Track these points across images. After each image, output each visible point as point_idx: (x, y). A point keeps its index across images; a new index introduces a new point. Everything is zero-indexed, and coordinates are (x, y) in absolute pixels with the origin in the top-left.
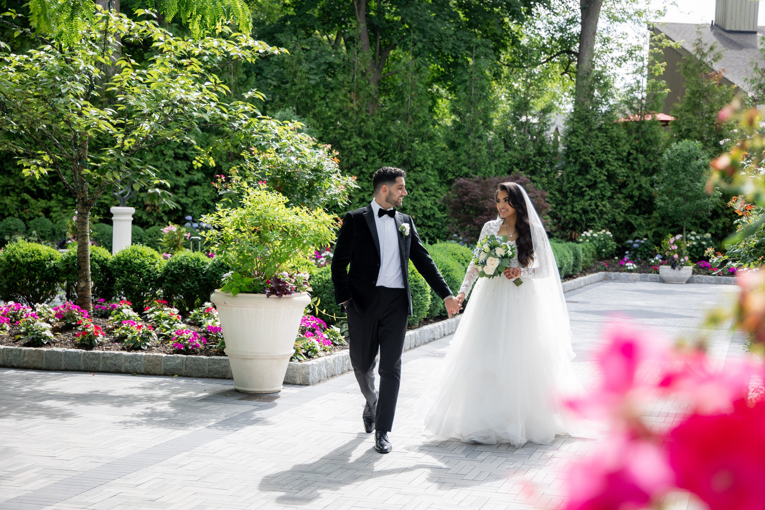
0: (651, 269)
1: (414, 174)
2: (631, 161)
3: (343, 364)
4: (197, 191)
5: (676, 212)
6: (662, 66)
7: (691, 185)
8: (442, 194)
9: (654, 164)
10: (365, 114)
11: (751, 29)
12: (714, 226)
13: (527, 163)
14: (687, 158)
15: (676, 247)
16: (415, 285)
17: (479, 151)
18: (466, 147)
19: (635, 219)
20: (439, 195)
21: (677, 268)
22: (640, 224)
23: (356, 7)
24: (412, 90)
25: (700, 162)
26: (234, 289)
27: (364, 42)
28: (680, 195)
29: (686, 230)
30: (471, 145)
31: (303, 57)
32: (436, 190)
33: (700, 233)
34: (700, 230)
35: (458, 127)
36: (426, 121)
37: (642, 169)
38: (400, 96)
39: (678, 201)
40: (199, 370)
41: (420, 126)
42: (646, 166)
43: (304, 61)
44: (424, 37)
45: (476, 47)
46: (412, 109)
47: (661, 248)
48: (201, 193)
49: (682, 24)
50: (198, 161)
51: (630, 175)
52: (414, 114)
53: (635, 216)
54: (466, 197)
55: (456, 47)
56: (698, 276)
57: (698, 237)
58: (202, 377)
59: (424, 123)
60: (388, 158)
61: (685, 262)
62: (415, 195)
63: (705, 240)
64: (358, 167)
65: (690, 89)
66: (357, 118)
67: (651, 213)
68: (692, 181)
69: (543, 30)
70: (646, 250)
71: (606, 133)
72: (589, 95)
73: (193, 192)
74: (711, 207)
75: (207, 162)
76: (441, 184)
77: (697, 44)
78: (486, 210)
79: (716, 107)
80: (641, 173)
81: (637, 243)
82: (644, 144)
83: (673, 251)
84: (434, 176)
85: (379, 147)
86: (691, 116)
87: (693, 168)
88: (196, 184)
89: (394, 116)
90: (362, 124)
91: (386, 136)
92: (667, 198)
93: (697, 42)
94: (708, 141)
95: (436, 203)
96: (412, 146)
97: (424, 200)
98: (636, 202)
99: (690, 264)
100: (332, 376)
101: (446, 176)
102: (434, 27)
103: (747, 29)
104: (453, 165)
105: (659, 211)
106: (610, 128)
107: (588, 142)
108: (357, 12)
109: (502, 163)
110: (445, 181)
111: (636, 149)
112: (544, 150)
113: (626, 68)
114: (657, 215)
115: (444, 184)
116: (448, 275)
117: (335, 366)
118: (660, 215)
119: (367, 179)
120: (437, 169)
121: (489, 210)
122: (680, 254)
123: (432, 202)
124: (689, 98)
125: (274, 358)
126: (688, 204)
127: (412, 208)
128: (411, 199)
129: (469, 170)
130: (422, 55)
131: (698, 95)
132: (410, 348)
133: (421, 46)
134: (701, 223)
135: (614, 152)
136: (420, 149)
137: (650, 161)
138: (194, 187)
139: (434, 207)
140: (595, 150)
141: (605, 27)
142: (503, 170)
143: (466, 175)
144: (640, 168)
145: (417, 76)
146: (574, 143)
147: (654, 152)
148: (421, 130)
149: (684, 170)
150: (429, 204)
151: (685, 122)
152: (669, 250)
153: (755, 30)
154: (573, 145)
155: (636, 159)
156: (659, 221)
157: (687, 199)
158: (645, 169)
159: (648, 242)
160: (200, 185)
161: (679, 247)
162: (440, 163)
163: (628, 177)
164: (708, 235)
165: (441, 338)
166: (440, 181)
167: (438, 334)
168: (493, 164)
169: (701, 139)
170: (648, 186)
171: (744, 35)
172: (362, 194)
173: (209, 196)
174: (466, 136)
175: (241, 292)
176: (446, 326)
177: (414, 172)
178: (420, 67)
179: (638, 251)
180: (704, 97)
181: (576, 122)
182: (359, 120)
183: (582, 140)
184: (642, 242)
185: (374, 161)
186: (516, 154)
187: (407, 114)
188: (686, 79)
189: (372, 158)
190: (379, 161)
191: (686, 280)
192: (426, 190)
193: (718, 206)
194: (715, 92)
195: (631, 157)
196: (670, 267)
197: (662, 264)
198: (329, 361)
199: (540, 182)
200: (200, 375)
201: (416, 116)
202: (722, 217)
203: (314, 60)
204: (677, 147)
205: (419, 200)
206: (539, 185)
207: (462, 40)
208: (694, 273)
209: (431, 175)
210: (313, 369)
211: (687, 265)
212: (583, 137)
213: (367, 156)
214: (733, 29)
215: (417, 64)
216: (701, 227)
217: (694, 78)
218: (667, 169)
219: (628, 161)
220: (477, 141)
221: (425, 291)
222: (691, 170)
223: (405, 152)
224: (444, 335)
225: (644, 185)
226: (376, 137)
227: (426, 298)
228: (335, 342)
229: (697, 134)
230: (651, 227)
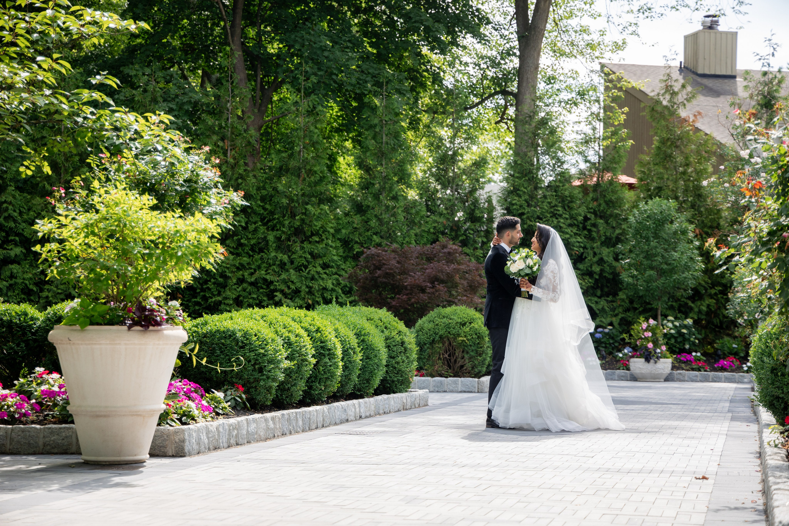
0: (620, 365)
1: (309, 246)
2: (588, 227)
3: (229, 435)
4: (15, 271)
5: (648, 290)
6: (623, 113)
7: (666, 255)
8: (346, 272)
9: (618, 231)
10: (242, 168)
11: (729, 73)
12: (696, 310)
13: (456, 231)
14: (659, 221)
15: (650, 334)
16: (322, 347)
17: (394, 215)
18: (377, 211)
19: (597, 302)
20: (343, 273)
21: (652, 361)
22: (603, 308)
23: (229, 31)
24: (305, 136)
25: (676, 226)
26: (82, 319)
27: (240, 76)
28: (652, 268)
29: (662, 315)
30: (384, 208)
31: (159, 94)
32: (338, 267)
33: (679, 319)
34: (679, 315)
35: (365, 186)
36: (324, 177)
37: (603, 238)
38: (289, 145)
39: (650, 276)
40: (29, 444)
41: (316, 183)
42: (608, 234)
43: (160, 99)
44: (319, 69)
45: (387, 83)
46: (306, 162)
47: (631, 335)
48: (20, 275)
49: (644, 66)
50: (27, 167)
51: (588, 246)
52: (308, 167)
53: (596, 299)
54: (379, 272)
55: (361, 82)
56: (679, 371)
57: (677, 324)
58: (34, 454)
59: (322, 179)
60: (275, 226)
61: (661, 353)
62: (312, 272)
63: (685, 327)
64: (235, 238)
65: (660, 136)
66: (233, 174)
67: (615, 294)
68: (666, 250)
69: (471, 66)
70: (611, 341)
71: (556, 191)
72: (532, 144)
73: (8, 273)
74: (692, 283)
75: (39, 169)
76: (345, 259)
77: (666, 81)
78: (406, 288)
79: (692, 159)
80: (602, 243)
81: (600, 333)
82: (603, 205)
83: (646, 339)
84: (336, 248)
85: (262, 211)
86: (662, 171)
87: (667, 234)
88: (13, 262)
89: (282, 171)
90: (240, 181)
91: (272, 196)
92: (635, 273)
93: (665, 78)
94: (684, 201)
95: (339, 284)
96: (306, 209)
97: (323, 279)
98: (596, 280)
99: (669, 355)
100: (216, 448)
101: (352, 249)
102: (331, 56)
103: (724, 73)
104: (360, 234)
105: (626, 291)
106: (561, 185)
107: (533, 203)
108: (230, 37)
109: (424, 231)
110: (351, 255)
111: (595, 213)
112: (478, 213)
113: (577, 114)
114: (624, 297)
115: (349, 259)
116: (363, 341)
117: (219, 435)
118: (628, 297)
119: (247, 253)
120: (338, 239)
121: (409, 287)
122: (656, 343)
123: (334, 282)
124: (659, 148)
125: (137, 414)
126: (662, 280)
127: (307, 290)
128: (306, 278)
129: (382, 240)
130: (317, 92)
131: (669, 143)
132: (317, 428)
133: (315, 81)
134: (680, 306)
135: (567, 216)
136: (317, 213)
137: (613, 228)
138: (11, 266)
139: (337, 289)
140: (542, 213)
141: (549, 64)
142: (425, 239)
143: (379, 245)
144: (600, 237)
145: (311, 119)
146: (516, 204)
147: (617, 215)
148: (318, 188)
149: (656, 236)
150: (329, 285)
151: (655, 179)
152: (642, 338)
153: (734, 74)
154: (515, 207)
155: (594, 225)
156: (627, 304)
157: (661, 273)
158: (607, 238)
159: (614, 331)
160: (19, 264)
161: (654, 334)
162: (344, 231)
163: (585, 248)
164: (689, 321)
165: (356, 420)
166: (344, 255)
167: (353, 414)
168: (412, 232)
169: (676, 198)
170: (610, 259)
171: (720, 80)
172: (241, 272)
173: (31, 279)
174: (376, 197)
175: (92, 324)
176: (362, 406)
177: (310, 242)
178: (314, 108)
179: (602, 343)
180: (677, 147)
181: (517, 177)
182: (236, 176)
183: (526, 201)
184: (607, 331)
185: (256, 230)
186: (442, 220)
187: (300, 169)
188: (654, 124)
189: (254, 226)
190: (262, 229)
191: (664, 377)
192: (325, 266)
193: (700, 284)
194: (689, 141)
195: (589, 222)
196: (643, 360)
197: (632, 357)
198: (211, 428)
199: (473, 255)
200: (32, 451)
201: (310, 170)
202: (706, 298)
203: (173, 99)
204: (646, 207)
205: (317, 280)
206: (473, 259)
207: (369, 73)
208: (674, 368)
209: (331, 247)
210: (190, 435)
211: (665, 357)
212: (527, 197)
213: (246, 223)
214: (707, 72)
215: (310, 103)
216: (680, 311)
217: (663, 123)
218: (634, 236)
219: (584, 228)
220: (391, 203)
221: (334, 355)
222: (665, 236)
223: (297, 218)
224: (361, 417)
225: (605, 258)
226: (259, 198)
227: (336, 365)
228: (217, 410)
229: (670, 193)
230: (616, 312)
